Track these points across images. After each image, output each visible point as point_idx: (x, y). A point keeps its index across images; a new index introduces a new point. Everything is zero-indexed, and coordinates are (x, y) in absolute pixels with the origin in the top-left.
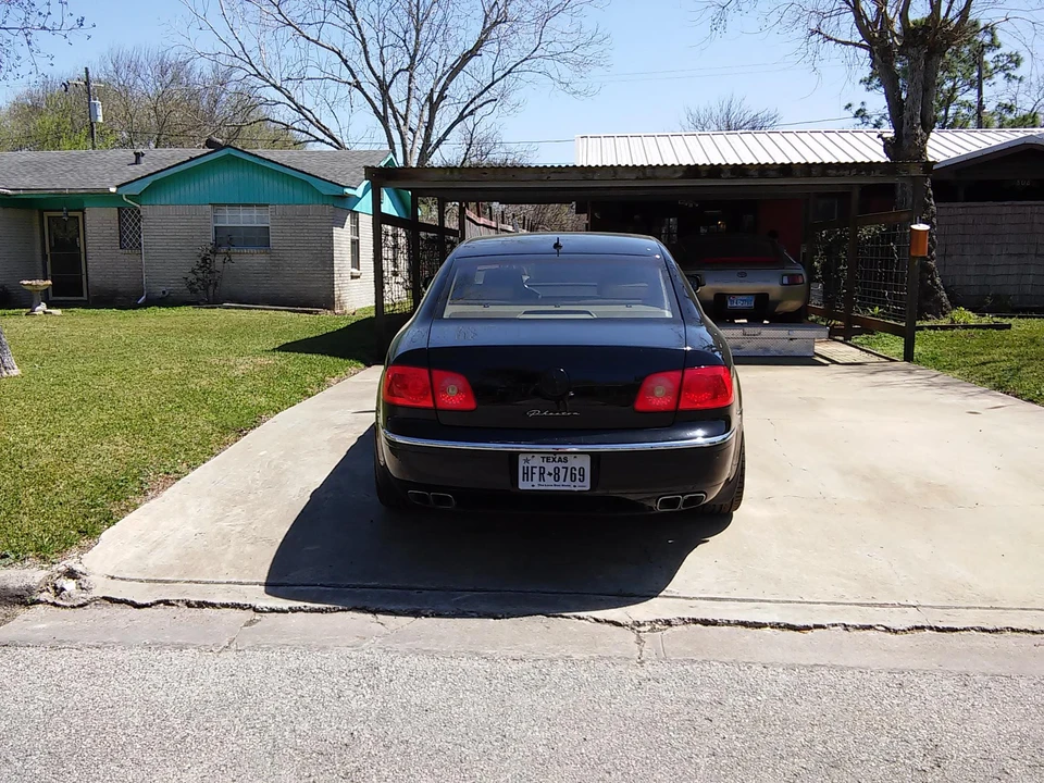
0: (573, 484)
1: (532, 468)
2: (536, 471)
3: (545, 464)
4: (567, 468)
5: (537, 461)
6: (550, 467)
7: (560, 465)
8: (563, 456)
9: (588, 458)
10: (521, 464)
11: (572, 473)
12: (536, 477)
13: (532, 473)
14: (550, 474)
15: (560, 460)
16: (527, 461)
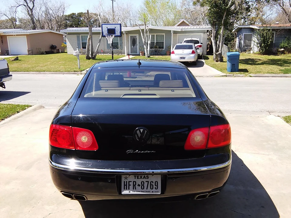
0: (152, 190)
1: (129, 182)
2: (131, 183)
3: (136, 180)
4: (148, 182)
5: (132, 178)
6: (139, 181)
7: (144, 180)
8: (146, 176)
9: (160, 177)
10: (123, 180)
11: (151, 185)
12: (131, 187)
13: (129, 185)
14: (139, 185)
15: (144, 177)
16: (126, 178)
